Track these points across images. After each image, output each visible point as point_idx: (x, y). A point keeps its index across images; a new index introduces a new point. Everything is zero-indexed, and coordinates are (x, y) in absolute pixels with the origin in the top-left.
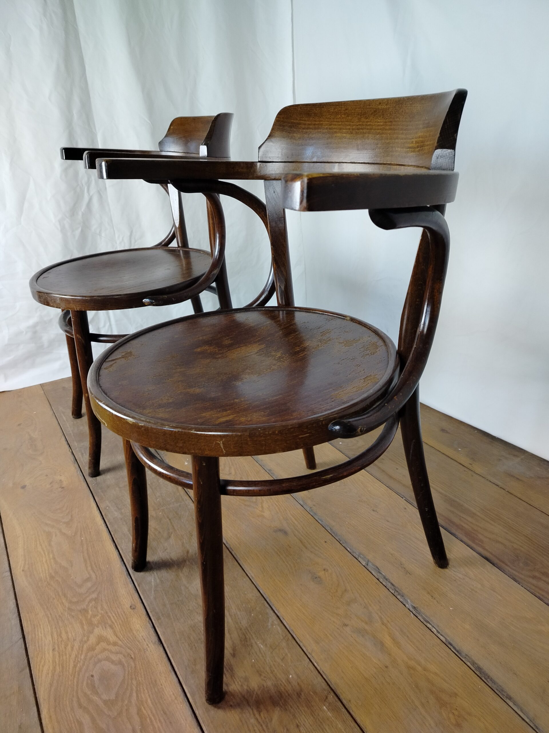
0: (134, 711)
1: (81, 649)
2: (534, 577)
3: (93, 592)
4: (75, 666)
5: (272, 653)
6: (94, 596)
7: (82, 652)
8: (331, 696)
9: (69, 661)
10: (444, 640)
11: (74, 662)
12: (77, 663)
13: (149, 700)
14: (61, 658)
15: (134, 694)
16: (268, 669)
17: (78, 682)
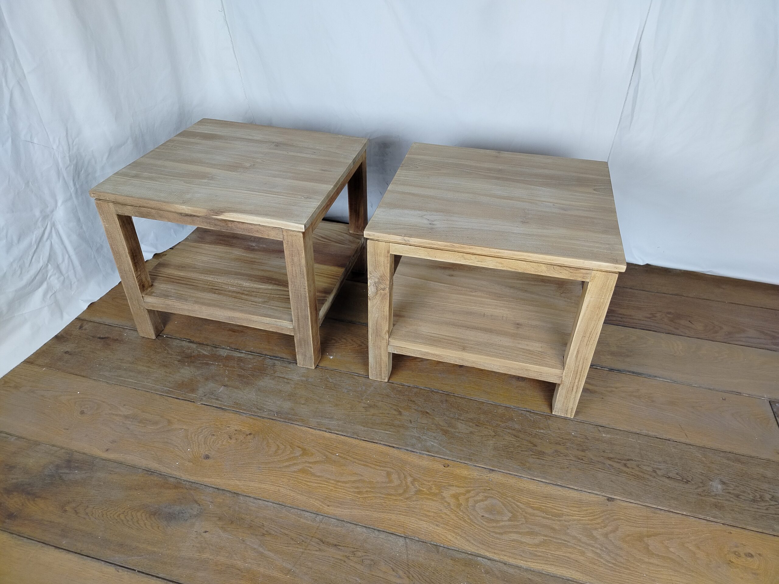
0: (530, 510)
1: (452, 511)
3: (405, 478)
4: (465, 521)
5: (550, 430)
7: (456, 511)
8: (600, 428)
9: (457, 522)
10: (607, 369)
11: (461, 520)
12: (464, 519)
13: (529, 499)
14: (450, 525)
15: (518, 504)
17: (480, 526)
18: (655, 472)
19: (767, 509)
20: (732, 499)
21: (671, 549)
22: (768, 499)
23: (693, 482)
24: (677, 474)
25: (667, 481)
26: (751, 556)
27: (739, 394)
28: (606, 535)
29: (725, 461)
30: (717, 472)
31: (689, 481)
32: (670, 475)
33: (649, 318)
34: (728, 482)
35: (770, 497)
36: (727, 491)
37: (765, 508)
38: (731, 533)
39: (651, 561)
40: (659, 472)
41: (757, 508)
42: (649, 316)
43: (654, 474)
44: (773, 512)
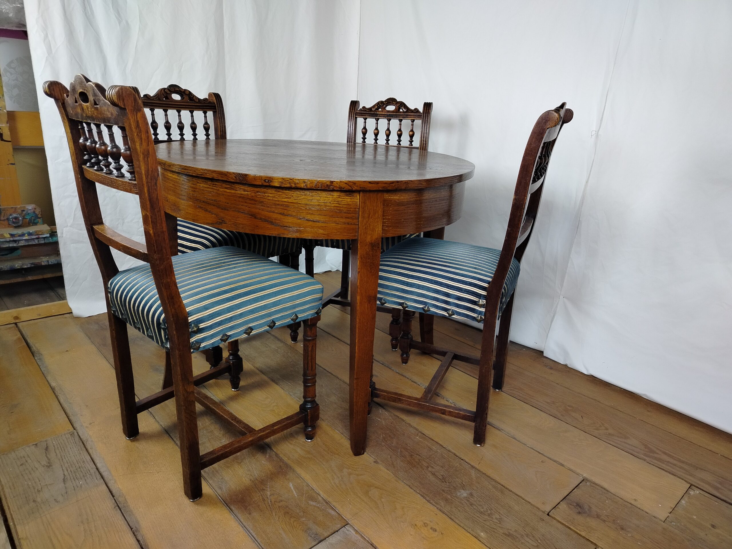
2: (511, 390)
3: (273, 403)
5: (385, 421)
6: (275, 404)
8: (420, 434)
16: (385, 427)
18: (428, 467)
19: (485, 521)
20: (464, 504)
21: (383, 500)
22: (494, 517)
23: (448, 484)
24: (442, 475)
25: (429, 474)
26: (435, 530)
27: (562, 465)
28: (350, 474)
29: (490, 487)
30: (475, 488)
31: (446, 482)
32: (437, 474)
33: (548, 403)
34: (476, 496)
35: (498, 517)
36: (468, 499)
37: (484, 519)
38: (437, 514)
39: (362, 497)
40: (430, 469)
41: (478, 517)
42: (549, 401)
43: (426, 468)
44: (488, 524)
